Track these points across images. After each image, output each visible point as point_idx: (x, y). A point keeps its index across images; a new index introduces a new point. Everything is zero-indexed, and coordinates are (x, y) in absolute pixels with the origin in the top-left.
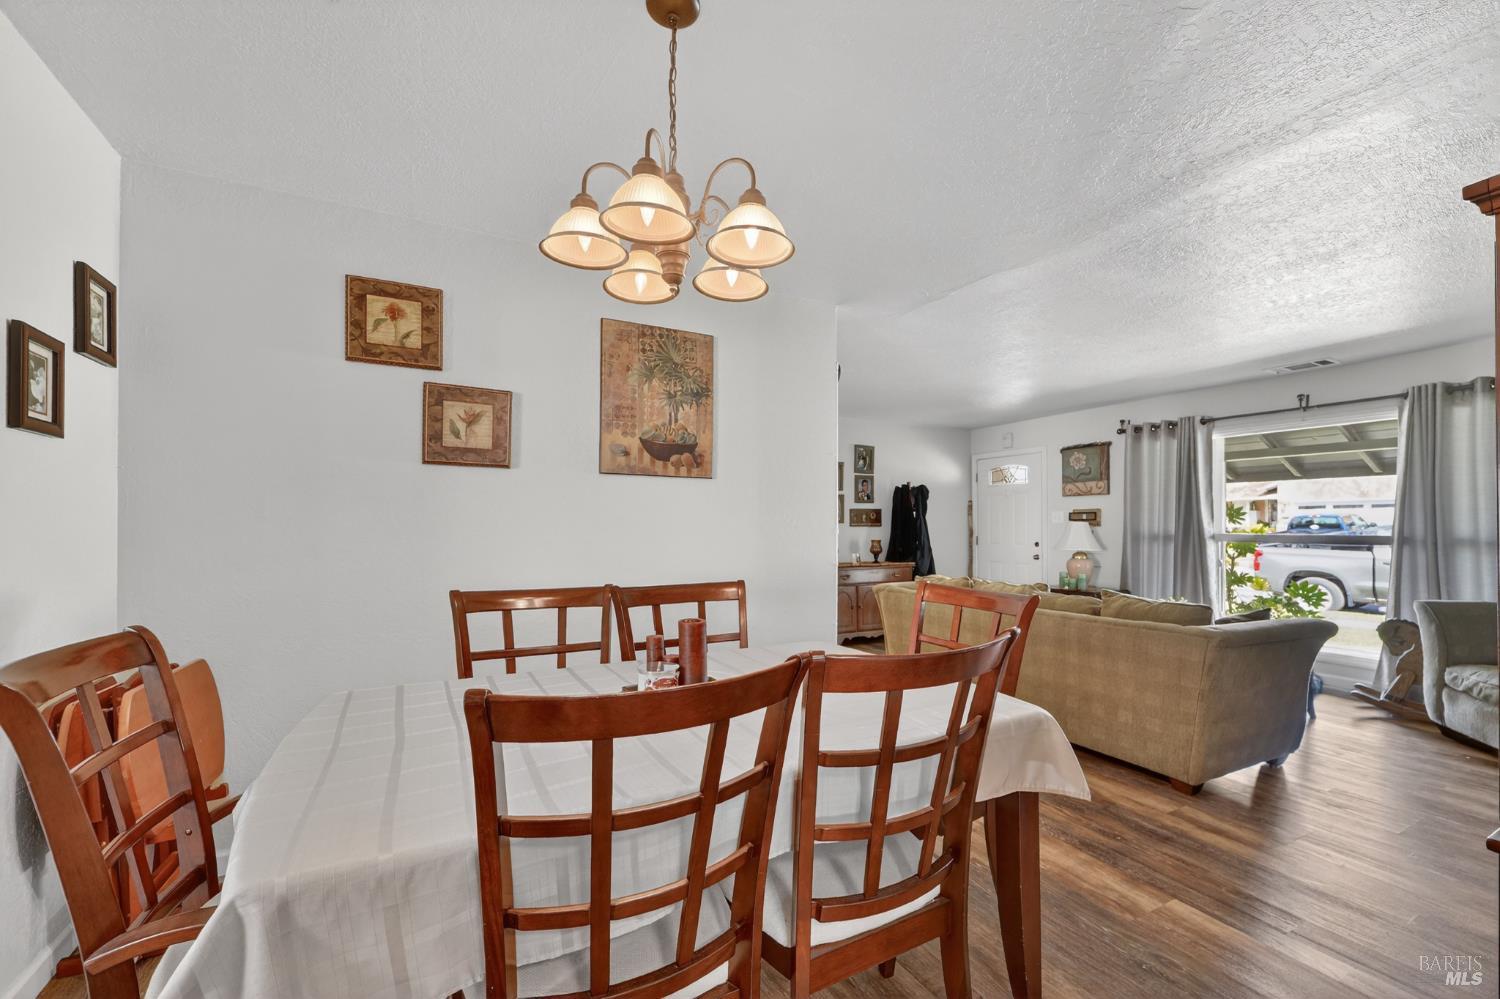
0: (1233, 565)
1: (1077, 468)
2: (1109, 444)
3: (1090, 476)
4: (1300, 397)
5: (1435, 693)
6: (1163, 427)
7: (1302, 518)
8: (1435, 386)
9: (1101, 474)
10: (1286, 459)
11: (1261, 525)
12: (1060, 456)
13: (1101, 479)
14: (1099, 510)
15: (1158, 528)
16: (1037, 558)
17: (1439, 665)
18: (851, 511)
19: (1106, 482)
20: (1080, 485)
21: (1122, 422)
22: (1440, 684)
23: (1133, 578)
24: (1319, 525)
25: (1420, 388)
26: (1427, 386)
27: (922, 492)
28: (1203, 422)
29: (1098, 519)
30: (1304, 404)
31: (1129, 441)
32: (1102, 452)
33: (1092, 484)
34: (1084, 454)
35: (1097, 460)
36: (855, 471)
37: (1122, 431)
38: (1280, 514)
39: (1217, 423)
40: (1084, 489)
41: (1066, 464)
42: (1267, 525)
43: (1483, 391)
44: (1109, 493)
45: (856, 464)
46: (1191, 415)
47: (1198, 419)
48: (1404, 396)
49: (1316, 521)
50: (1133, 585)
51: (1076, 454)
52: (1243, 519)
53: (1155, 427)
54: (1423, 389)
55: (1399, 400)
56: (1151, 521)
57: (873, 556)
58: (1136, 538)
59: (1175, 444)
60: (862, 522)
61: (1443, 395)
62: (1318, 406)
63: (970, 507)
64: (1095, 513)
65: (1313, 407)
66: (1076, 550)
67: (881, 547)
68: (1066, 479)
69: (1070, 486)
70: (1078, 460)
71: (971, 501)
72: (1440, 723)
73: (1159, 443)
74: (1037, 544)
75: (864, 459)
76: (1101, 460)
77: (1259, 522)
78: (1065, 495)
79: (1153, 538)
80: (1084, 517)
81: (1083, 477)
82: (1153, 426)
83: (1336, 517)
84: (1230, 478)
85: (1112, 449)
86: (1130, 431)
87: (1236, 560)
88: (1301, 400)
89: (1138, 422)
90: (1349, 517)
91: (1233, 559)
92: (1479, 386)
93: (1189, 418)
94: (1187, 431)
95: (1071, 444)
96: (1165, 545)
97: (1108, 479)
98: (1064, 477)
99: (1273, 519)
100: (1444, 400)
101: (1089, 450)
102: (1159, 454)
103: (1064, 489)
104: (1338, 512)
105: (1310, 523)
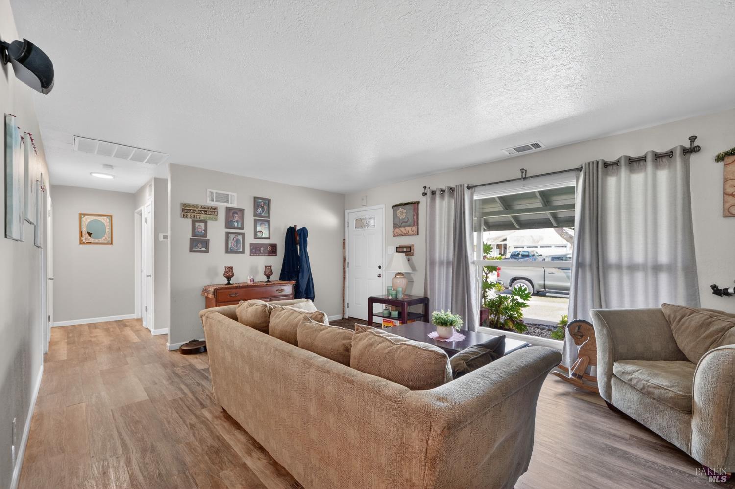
0: (487, 277)
1: (401, 218)
2: (418, 203)
3: (407, 224)
4: (522, 170)
5: (606, 379)
6: (446, 191)
7: (516, 252)
8: (598, 162)
9: (414, 223)
10: (512, 216)
11: (500, 255)
12: (392, 210)
13: (414, 225)
14: (413, 245)
15: (444, 257)
16: (379, 276)
17: (609, 358)
18: (251, 245)
19: (416, 227)
20: (402, 229)
21: (425, 188)
22: (610, 374)
23: (431, 289)
24: (521, 255)
25: (589, 163)
26: (593, 162)
27: (304, 232)
28: (469, 188)
29: (412, 251)
30: (524, 176)
31: (429, 200)
32: (414, 207)
33: (409, 228)
34: (405, 209)
35: (412, 212)
36: (254, 216)
37: (425, 194)
38: (508, 250)
39: (477, 189)
40: (405, 232)
41: (395, 216)
42: (502, 255)
43: (625, 165)
44: (418, 235)
45: (255, 211)
46: (461, 183)
47: (466, 185)
48: (580, 170)
49: (521, 254)
50: (430, 294)
51: (401, 209)
52: (492, 251)
53: (442, 191)
54: (591, 164)
55: (577, 172)
56: (440, 252)
57: (266, 277)
58: (432, 263)
59: (453, 202)
60: (261, 253)
61: (602, 168)
62: (532, 177)
63: (344, 244)
64: (410, 247)
65: (529, 177)
66: (397, 272)
67: (271, 271)
68: (395, 226)
69: (397, 230)
70: (402, 213)
71: (345, 240)
72: (608, 401)
73: (444, 202)
74: (380, 267)
75: (262, 207)
76: (414, 212)
77: (500, 254)
78: (395, 236)
79: (441, 263)
80: (405, 250)
81: (404, 224)
82: (441, 191)
83: (528, 252)
84: (486, 228)
85: (420, 205)
86: (429, 194)
87: (488, 275)
88: (522, 172)
89: (433, 188)
90: (533, 251)
91: (486, 274)
92: (623, 162)
93: (461, 185)
94: (460, 194)
95: (398, 203)
96: (448, 268)
97: (418, 226)
98: (394, 224)
99: (505, 252)
100: (603, 172)
101: (407, 206)
102: (444, 208)
103: (394, 231)
104: (529, 250)
105: (518, 254)
